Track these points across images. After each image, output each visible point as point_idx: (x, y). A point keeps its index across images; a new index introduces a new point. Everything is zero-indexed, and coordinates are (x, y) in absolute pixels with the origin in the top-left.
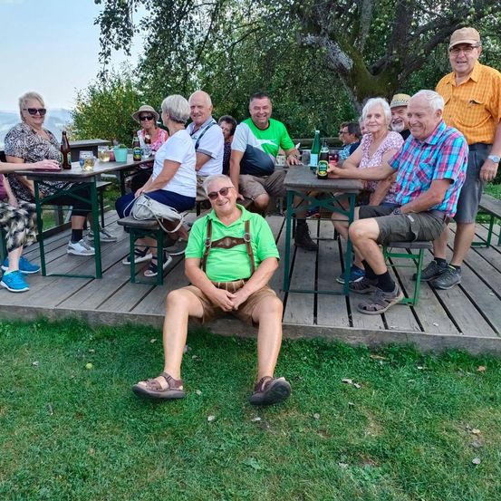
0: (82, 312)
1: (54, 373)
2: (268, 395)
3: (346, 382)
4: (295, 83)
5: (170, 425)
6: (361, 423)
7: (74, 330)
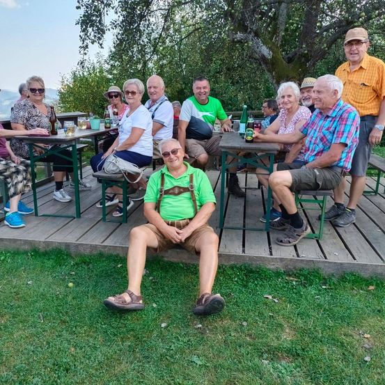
0: (65, 243)
1: (44, 290)
2: (207, 308)
3: (267, 298)
4: (228, 69)
5: (132, 330)
6: (279, 329)
7: (59, 257)
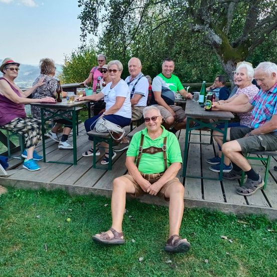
0: (65, 186)
1: (48, 223)
3: (224, 238)
5: (116, 262)
6: (235, 267)
7: (61, 196)
